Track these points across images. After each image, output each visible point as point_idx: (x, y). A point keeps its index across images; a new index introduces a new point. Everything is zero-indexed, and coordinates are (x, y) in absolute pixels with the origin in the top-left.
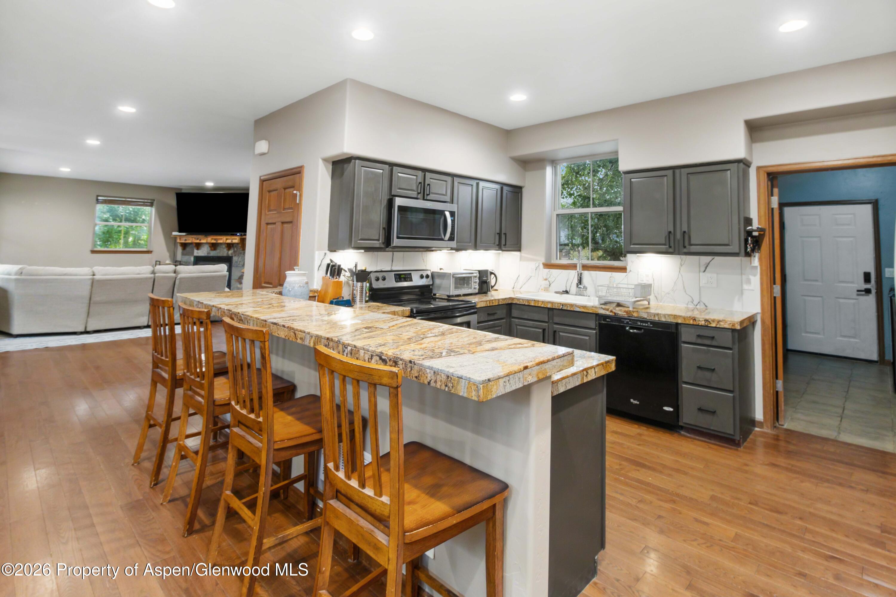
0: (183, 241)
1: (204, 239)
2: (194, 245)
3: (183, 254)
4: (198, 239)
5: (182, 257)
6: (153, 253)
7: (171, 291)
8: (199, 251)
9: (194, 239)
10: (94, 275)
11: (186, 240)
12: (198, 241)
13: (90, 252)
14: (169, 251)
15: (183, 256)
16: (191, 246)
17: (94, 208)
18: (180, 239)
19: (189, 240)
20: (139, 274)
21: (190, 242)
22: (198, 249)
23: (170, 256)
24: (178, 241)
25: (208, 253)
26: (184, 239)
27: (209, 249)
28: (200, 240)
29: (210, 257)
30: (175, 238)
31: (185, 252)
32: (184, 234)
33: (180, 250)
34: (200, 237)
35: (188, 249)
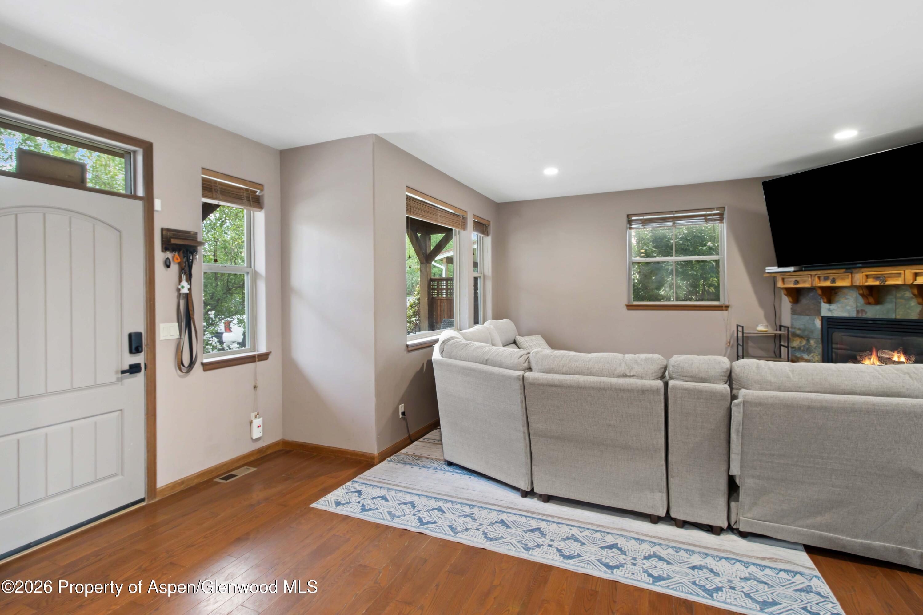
0: (792, 286)
1: (843, 279)
2: (819, 292)
3: (794, 312)
4: (826, 279)
5: (792, 319)
6: (730, 309)
7: (723, 436)
8: (833, 306)
9: (816, 279)
10: (530, 369)
11: (797, 282)
12: (828, 284)
13: (625, 308)
14: (762, 304)
15: (796, 317)
16: (811, 294)
17: (624, 238)
18: (783, 280)
19: (804, 282)
20: (625, 376)
21: (807, 285)
22: (830, 301)
23: (766, 317)
24: (780, 284)
25: (858, 312)
26: (794, 280)
27: (861, 300)
28: (834, 281)
29: (866, 320)
30: (773, 277)
31: (798, 307)
32: (792, 269)
33: (786, 303)
34: (832, 272)
35: (805, 301)
